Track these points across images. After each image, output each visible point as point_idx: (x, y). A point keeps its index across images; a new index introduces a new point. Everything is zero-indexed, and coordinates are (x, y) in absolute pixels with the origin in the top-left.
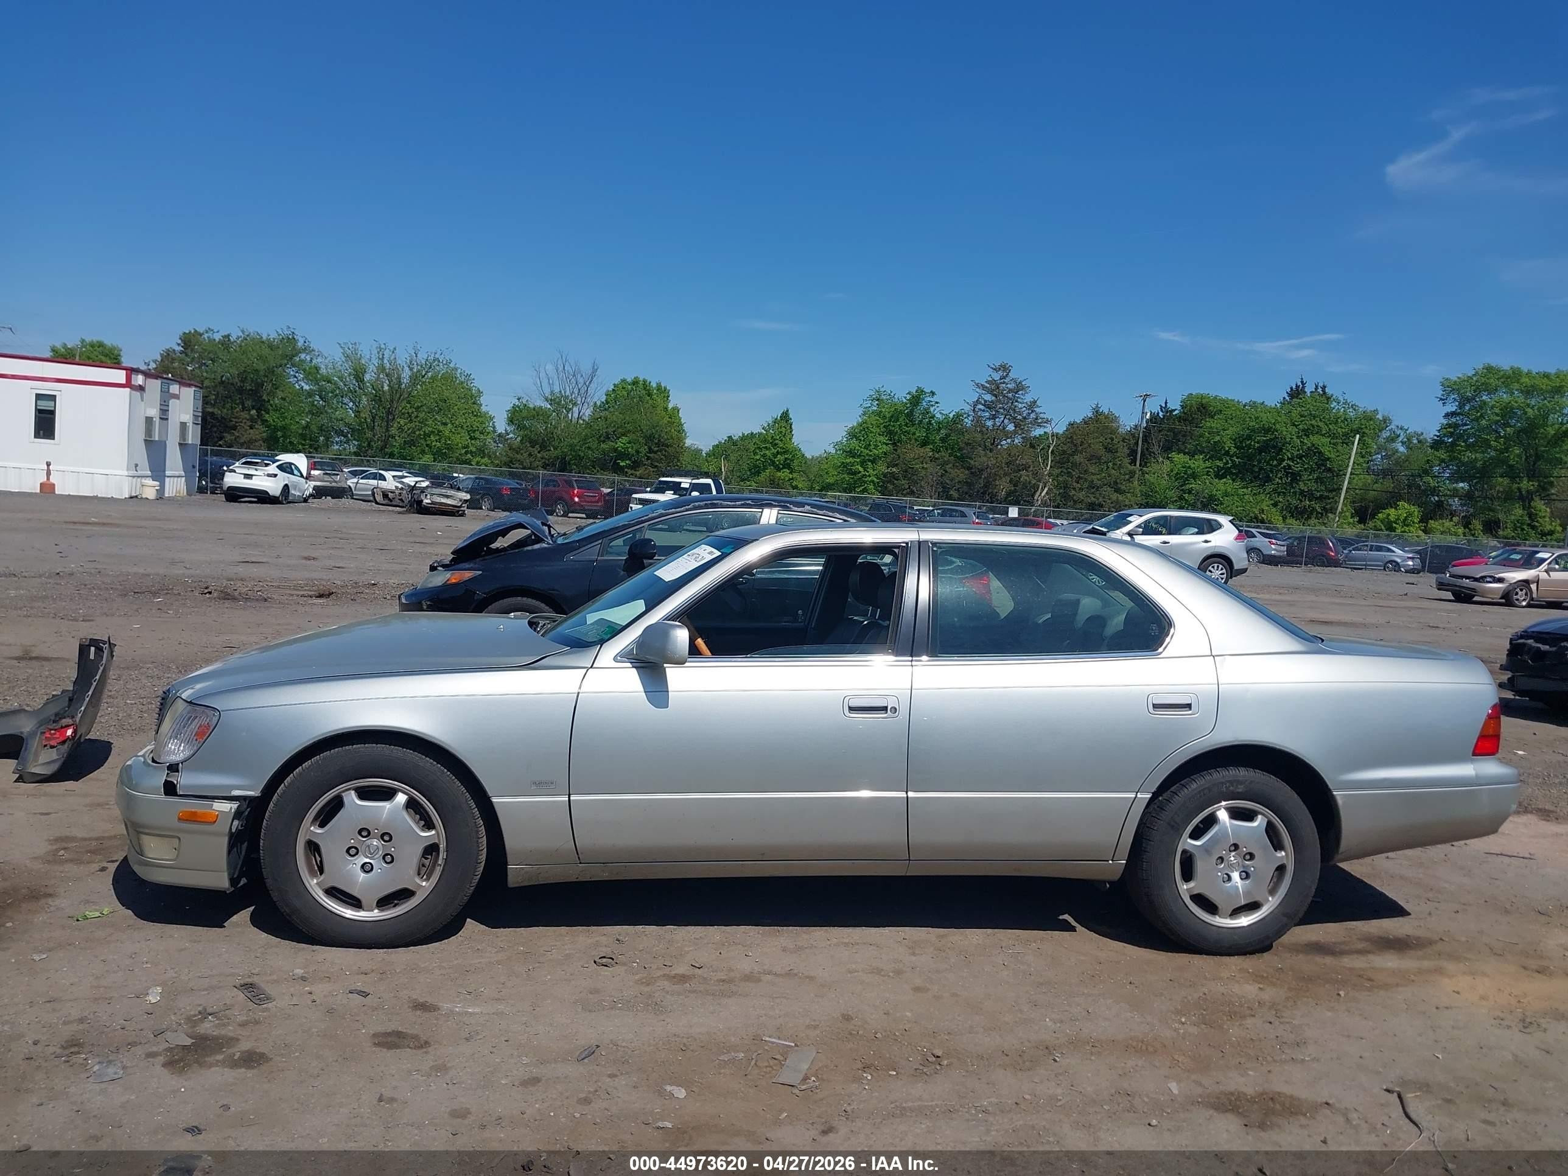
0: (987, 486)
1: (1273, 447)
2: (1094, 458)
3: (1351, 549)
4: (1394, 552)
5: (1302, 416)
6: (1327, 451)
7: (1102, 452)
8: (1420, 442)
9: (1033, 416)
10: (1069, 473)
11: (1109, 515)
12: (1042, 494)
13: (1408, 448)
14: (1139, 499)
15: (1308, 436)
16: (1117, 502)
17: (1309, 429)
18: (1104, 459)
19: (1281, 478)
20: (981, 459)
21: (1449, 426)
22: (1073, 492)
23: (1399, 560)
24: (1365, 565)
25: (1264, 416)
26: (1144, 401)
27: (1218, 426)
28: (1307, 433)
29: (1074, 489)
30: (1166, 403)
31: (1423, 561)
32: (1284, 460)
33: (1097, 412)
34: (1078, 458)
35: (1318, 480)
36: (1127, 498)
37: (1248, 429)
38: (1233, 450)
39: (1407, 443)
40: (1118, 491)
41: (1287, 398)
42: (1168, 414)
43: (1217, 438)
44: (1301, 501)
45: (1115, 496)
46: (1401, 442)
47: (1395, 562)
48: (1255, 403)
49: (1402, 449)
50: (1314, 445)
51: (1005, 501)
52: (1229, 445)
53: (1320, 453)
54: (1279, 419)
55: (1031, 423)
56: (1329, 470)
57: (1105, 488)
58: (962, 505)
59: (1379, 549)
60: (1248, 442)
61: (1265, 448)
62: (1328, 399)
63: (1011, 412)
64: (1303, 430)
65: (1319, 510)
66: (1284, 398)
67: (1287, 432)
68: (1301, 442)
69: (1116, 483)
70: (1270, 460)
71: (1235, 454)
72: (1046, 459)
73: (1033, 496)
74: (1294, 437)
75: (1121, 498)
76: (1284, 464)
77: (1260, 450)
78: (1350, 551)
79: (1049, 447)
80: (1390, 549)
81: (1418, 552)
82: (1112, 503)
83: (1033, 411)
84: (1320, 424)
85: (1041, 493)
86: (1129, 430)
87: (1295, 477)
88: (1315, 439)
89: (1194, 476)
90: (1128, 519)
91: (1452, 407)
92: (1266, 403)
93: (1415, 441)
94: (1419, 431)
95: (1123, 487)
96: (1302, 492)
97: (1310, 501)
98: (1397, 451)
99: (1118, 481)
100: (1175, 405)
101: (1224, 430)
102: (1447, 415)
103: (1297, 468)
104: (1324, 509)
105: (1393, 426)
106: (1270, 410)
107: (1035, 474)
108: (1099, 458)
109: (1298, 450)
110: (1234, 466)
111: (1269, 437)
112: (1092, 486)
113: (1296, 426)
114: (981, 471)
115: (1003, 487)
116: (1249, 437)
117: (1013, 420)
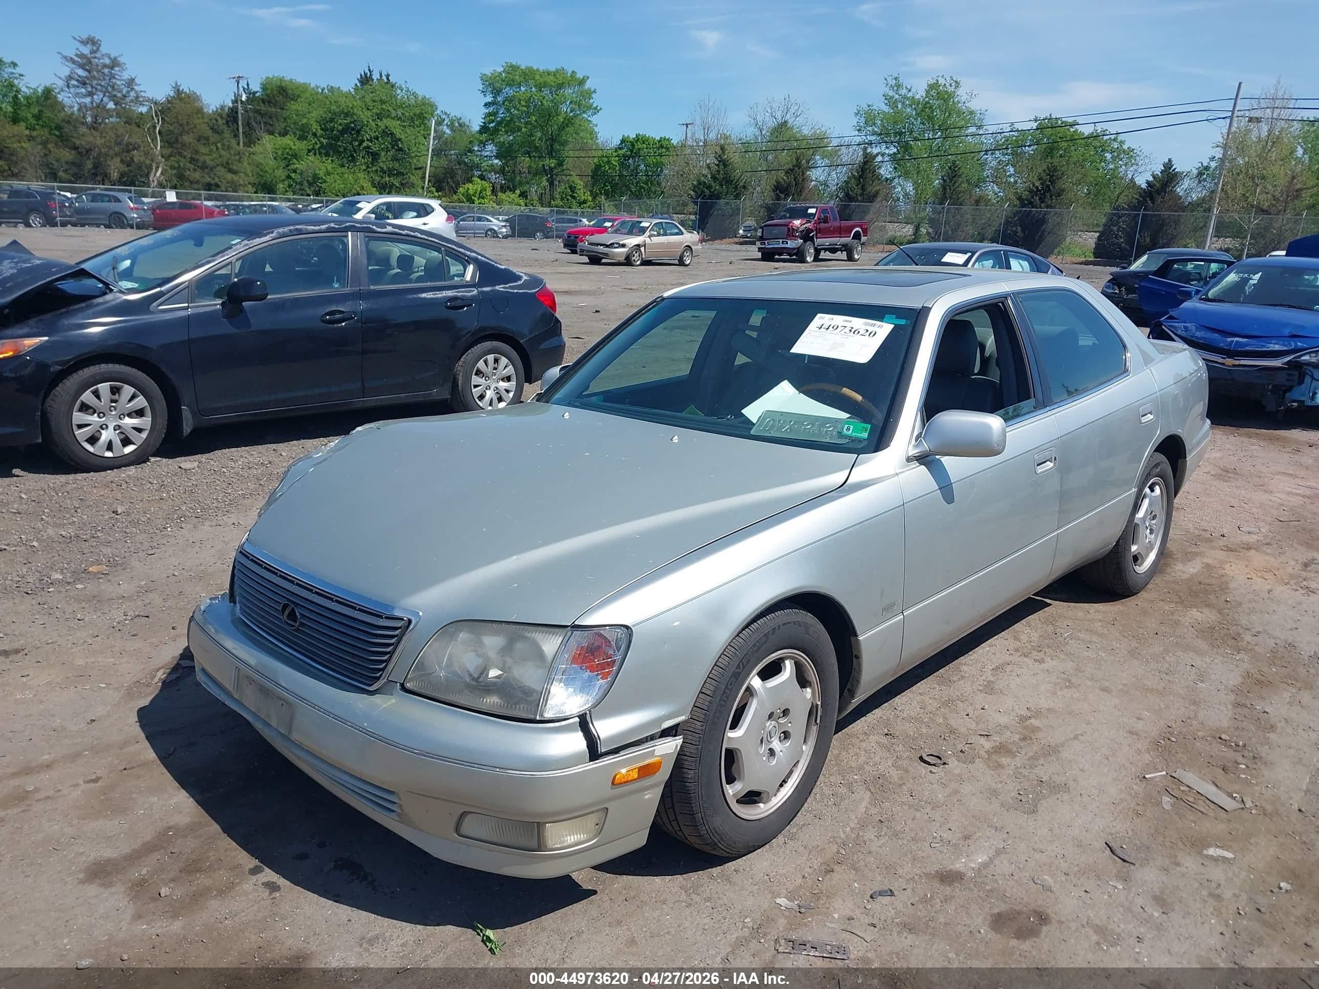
0: (96, 166)
1: (353, 130)
2: (202, 139)
3: (459, 220)
4: (491, 221)
5: (374, 101)
6: (398, 133)
7: (209, 133)
8: (460, 125)
9: (132, 94)
10: (180, 153)
11: (337, 201)
12: (157, 174)
13: (452, 130)
14: (252, 179)
15: (381, 120)
16: (232, 182)
17: (381, 113)
18: (212, 140)
19: (363, 157)
20: (85, 138)
21: (490, 114)
22: (188, 172)
23: (496, 229)
24: (474, 233)
25: (342, 101)
26: (238, 84)
27: (303, 109)
28: (379, 116)
29: (189, 170)
30: (248, 85)
31: (512, 228)
32: (364, 141)
33: (178, 92)
34: (187, 139)
35: (394, 159)
36: (240, 177)
37: (330, 112)
38: (320, 132)
39: (451, 126)
40: (230, 171)
41: (359, 84)
42: (251, 96)
43: (305, 121)
44: (382, 177)
45: (229, 176)
46: (447, 124)
47: (493, 229)
48: (332, 87)
49: (448, 131)
50: (387, 128)
51: (119, 181)
52: (315, 127)
53: (392, 134)
54: (355, 104)
55: (132, 101)
56: (400, 150)
57: (219, 168)
58: (114, 190)
59: (479, 219)
60: (332, 125)
61: (346, 130)
62: (393, 86)
63: (110, 89)
64: (377, 114)
65: (398, 185)
66: (356, 85)
67: (365, 116)
68: (376, 125)
69: (227, 163)
70: (352, 141)
71: (322, 136)
72: (154, 139)
73: (148, 175)
74: (370, 120)
75: (235, 178)
76: (364, 144)
77: (342, 132)
78: (459, 222)
79: (155, 127)
80: (487, 219)
81: (506, 221)
82: (228, 183)
83: (132, 89)
84: (390, 109)
85: (155, 174)
86: (215, 109)
87: (375, 156)
88: (387, 122)
89: (295, 156)
90: (358, 205)
91: (489, 99)
92: (341, 89)
93: (457, 125)
94: (458, 116)
95: (235, 167)
96: (382, 170)
97: (389, 176)
98: (445, 133)
99: (230, 162)
100: (256, 87)
101: (309, 113)
102: (486, 105)
103: (375, 148)
104: (402, 184)
105: (438, 112)
106: (347, 95)
107: (146, 154)
108: (207, 139)
109: (375, 132)
110: (322, 147)
111: (349, 120)
112: (204, 167)
113: (371, 110)
114: (89, 151)
115: (115, 168)
116: (332, 120)
117: (113, 98)
